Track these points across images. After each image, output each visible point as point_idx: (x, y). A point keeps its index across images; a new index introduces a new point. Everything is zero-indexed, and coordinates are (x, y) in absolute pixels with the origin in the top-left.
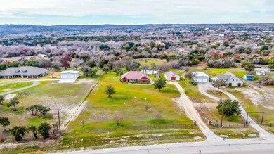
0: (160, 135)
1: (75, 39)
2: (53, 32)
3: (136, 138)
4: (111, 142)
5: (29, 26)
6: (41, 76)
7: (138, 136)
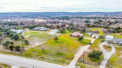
0: (53, 59)
1: (77, 18)
2: (73, 15)
3: (43, 58)
4: (34, 57)
5: (66, 12)
6: (45, 31)
7: (44, 57)
